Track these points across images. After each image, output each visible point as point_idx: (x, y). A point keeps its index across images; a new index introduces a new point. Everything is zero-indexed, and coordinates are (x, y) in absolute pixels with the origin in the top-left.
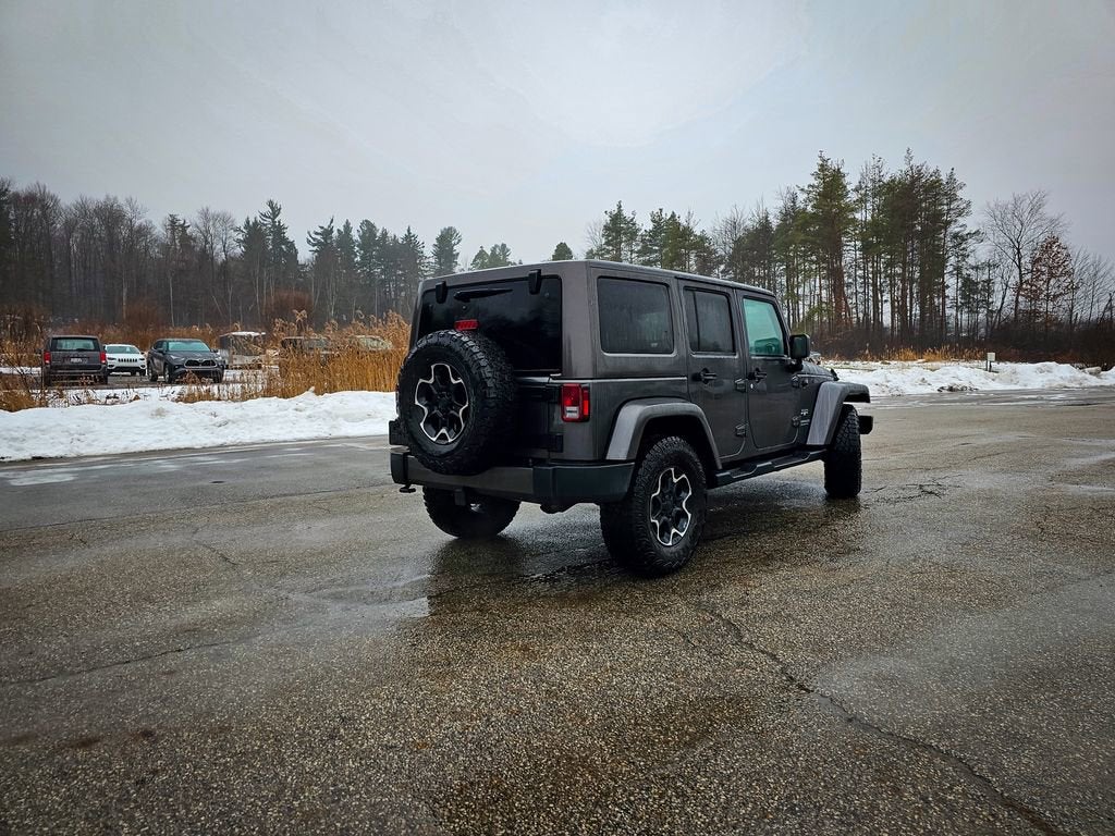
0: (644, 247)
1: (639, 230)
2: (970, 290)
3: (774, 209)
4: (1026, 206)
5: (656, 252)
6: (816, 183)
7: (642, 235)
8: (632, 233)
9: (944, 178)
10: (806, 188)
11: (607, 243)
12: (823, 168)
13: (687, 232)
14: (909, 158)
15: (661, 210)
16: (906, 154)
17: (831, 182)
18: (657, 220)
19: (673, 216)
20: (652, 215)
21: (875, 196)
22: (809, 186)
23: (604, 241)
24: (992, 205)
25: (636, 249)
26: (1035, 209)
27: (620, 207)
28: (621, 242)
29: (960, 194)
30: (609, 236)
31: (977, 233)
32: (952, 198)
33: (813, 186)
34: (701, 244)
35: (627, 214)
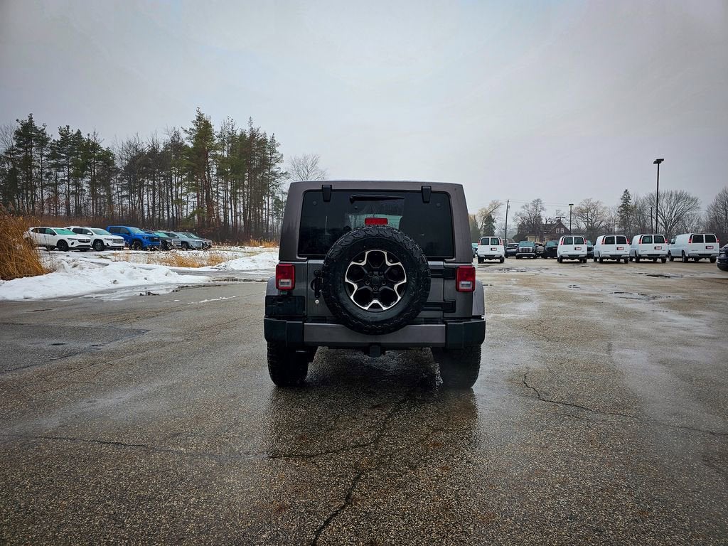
0: (53, 153)
1: (48, 139)
2: (278, 206)
3: (163, 139)
4: (309, 162)
5: (63, 157)
6: (195, 128)
7: (51, 144)
8: (42, 139)
9: (269, 139)
10: (188, 130)
11: (19, 145)
12: (200, 118)
13: (95, 147)
14: (251, 122)
15: (68, 127)
16: (249, 120)
17: (204, 129)
18: (64, 134)
19: (79, 132)
20: (60, 129)
21: (229, 142)
22: (190, 129)
23: (15, 143)
24: (293, 158)
25: (46, 153)
26: (314, 164)
27: (31, 118)
28: (32, 146)
29: (277, 149)
30: (20, 139)
31: (286, 173)
32: (273, 151)
33: (193, 130)
34: (107, 157)
35: (38, 124)
